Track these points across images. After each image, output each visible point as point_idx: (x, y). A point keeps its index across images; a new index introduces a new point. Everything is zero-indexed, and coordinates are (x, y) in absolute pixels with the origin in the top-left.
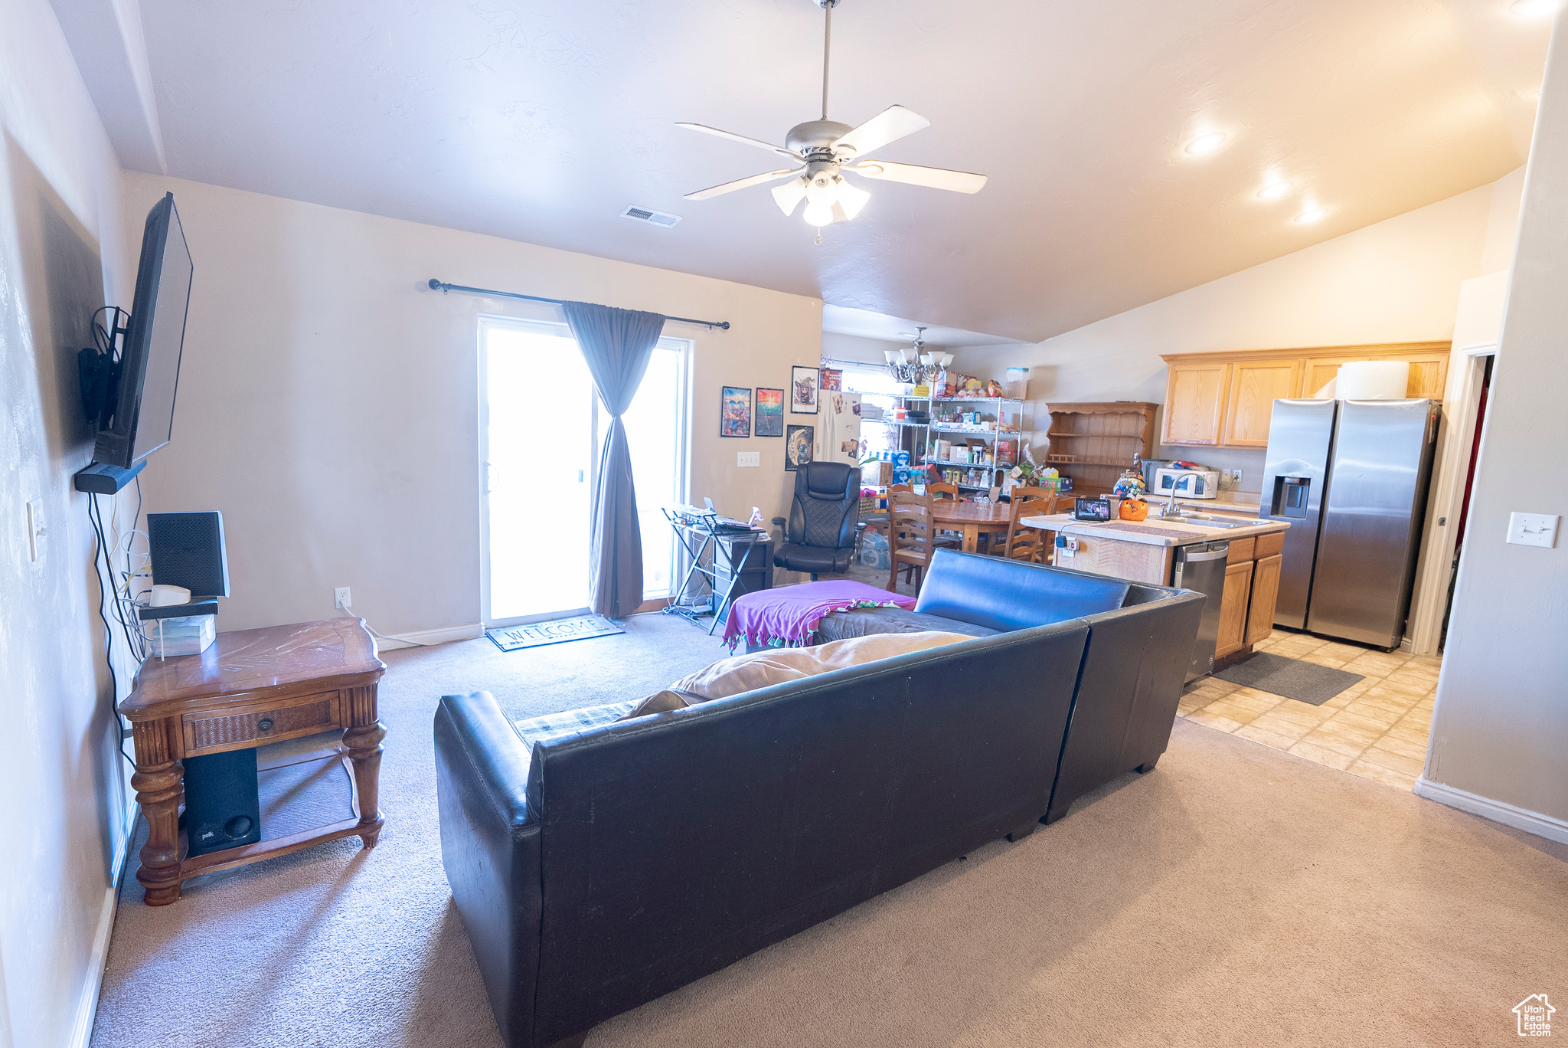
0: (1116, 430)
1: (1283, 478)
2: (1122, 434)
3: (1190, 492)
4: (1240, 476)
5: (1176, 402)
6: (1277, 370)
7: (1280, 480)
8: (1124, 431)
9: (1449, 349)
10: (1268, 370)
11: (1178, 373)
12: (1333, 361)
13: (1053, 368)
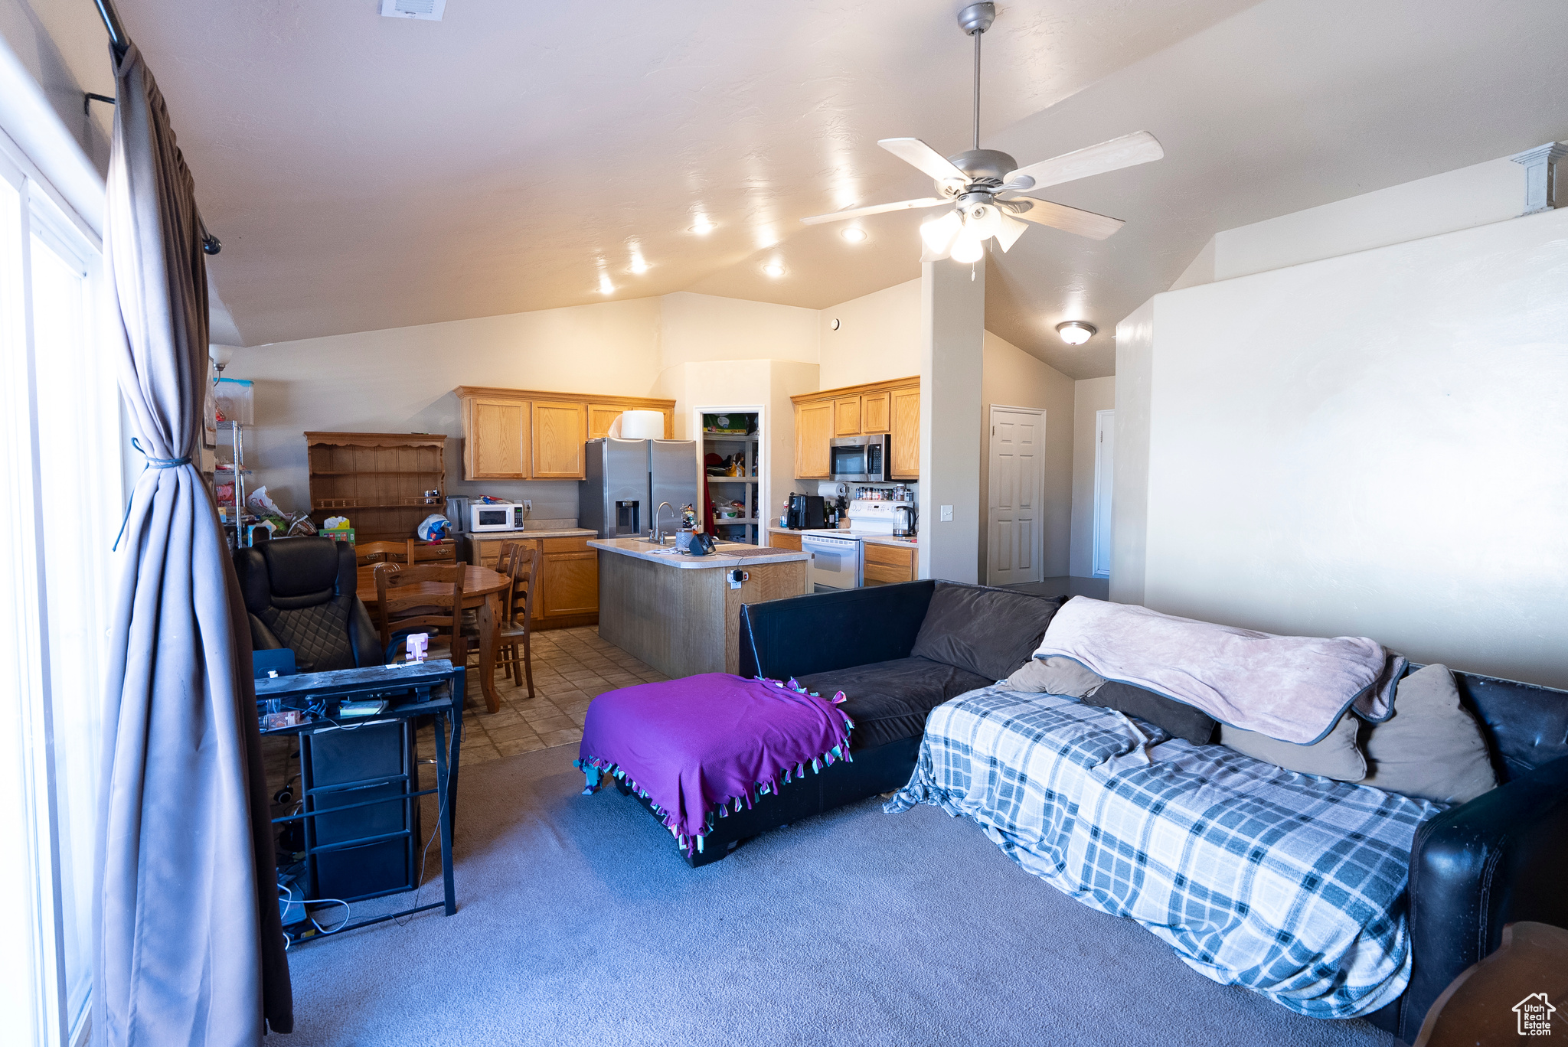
0: (393, 467)
1: (622, 502)
2: (401, 470)
3: (510, 524)
4: (530, 506)
5: (481, 436)
6: (567, 411)
7: (619, 504)
8: (404, 467)
9: (674, 406)
10: (559, 410)
11: (480, 407)
12: (616, 408)
13: (284, 385)
